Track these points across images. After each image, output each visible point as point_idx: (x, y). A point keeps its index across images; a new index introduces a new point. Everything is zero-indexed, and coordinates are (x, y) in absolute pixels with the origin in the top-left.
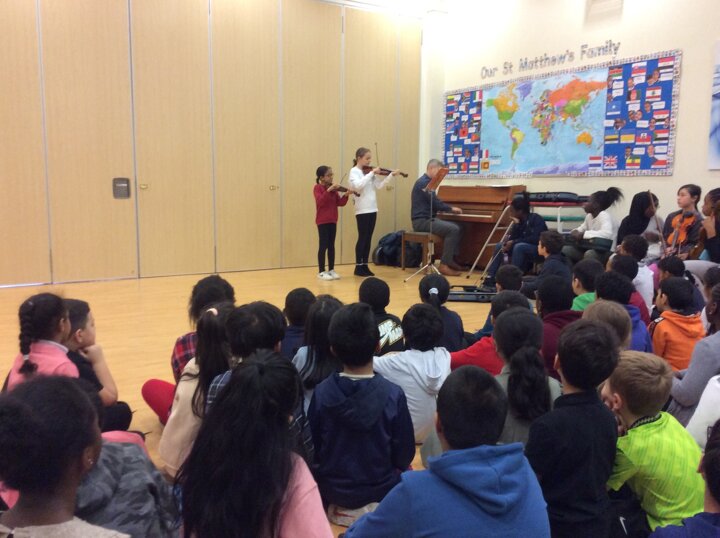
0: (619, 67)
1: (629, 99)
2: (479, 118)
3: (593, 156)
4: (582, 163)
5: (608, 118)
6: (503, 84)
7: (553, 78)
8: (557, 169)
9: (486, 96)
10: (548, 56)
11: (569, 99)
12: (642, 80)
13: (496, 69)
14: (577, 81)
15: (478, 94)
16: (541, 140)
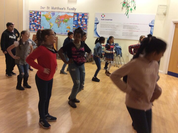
0: (76, 14)
1: (78, 21)
2: (40, 19)
5: (74, 24)
6: (47, 12)
7: (61, 13)
8: (62, 33)
9: (42, 14)
10: (59, 7)
11: (65, 18)
12: (81, 17)
13: (45, 8)
14: (67, 15)
15: (40, 12)
16: (58, 26)
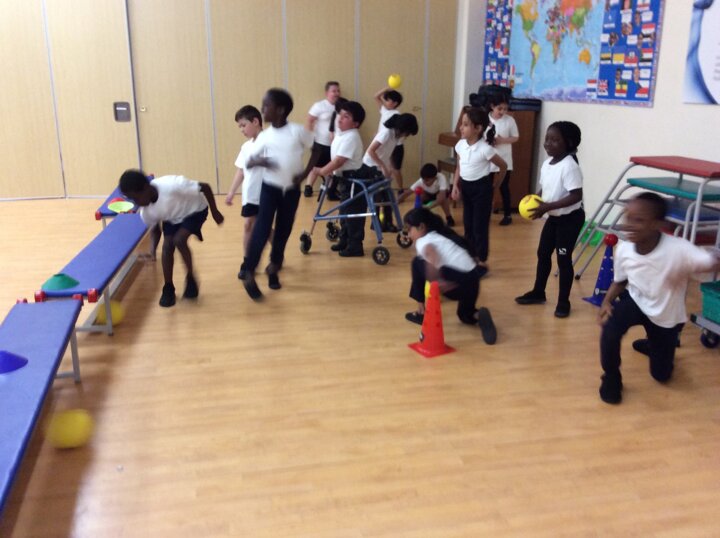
1: (623, 8)
2: (509, 28)
3: (590, 78)
4: (582, 87)
5: (605, 31)
8: (561, 93)
16: (552, 55)
